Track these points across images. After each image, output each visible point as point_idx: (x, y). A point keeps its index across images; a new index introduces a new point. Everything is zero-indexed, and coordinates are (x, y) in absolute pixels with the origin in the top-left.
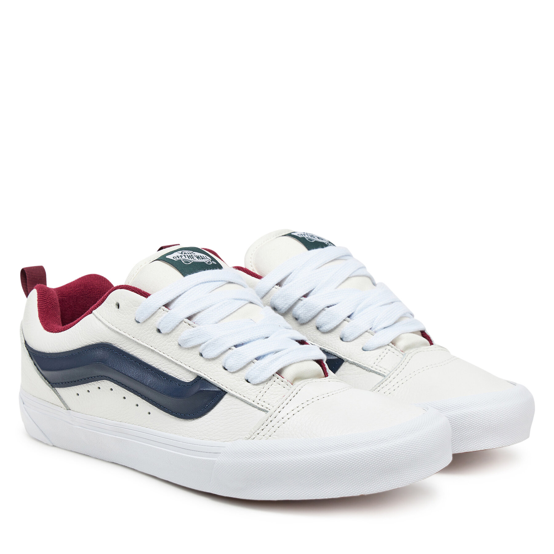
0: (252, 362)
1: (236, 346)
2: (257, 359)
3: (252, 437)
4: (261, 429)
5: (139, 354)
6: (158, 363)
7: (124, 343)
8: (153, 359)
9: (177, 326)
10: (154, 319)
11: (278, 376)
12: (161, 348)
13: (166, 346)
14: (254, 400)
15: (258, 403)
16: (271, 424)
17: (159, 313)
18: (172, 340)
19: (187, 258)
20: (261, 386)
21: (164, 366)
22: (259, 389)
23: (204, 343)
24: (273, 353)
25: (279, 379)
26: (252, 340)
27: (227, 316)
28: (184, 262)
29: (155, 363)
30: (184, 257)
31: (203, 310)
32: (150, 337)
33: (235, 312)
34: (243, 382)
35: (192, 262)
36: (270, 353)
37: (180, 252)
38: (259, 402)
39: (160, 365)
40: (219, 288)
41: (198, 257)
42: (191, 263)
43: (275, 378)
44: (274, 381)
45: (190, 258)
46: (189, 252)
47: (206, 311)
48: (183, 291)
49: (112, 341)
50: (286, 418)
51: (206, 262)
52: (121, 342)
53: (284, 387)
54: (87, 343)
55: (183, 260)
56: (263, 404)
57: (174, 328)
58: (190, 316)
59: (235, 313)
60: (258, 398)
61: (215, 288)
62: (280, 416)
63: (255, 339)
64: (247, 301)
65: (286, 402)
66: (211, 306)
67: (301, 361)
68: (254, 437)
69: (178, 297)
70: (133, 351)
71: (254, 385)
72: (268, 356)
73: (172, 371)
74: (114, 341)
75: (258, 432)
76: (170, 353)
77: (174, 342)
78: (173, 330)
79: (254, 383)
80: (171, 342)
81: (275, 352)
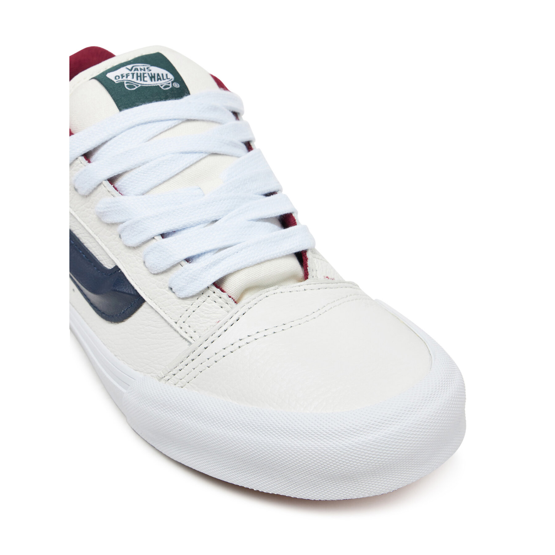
0: (179, 264)
1: (163, 236)
2: (188, 260)
3: (167, 378)
4: (178, 368)
9: (95, 189)
11: (214, 288)
14: (176, 321)
15: (182, 327)
16: (192, 365)
17: (75, 165)
19: (135, 80)
20: (189, 302)
22: (185, 305)
23: (122, 223)
24: (216, 251)
25: (216, 294)
26: (188, 226)
27: (164, 182)
28: (127, 86)
30: (130, 78)
31: (132, 170)
33: (177, 174)
34: (166, 292)
35: (140, 85)
36: (210, 251)
37: (130, 67)
38: (183, 325)
40: (167, 132)
41: (152, 77)
42: (136, 87)
43: (210, 292)
44: (209, 296)
45: (139, 78)
46: (142, 67)
47: (134, 171)
48: (110, 137)
50: (212, 360)
51: (162, 85)
53: (222, 307)
55: (127, 83)
56: (188, 329)
57: (91, 191)
58: (113, 177)
59: (178, 177)
60: (183, 319)
61: (159, 132)
62: (206, 354)
63: (194, 225)
64: (206, 153)
65: (218, 333)
66: (143, 164)
67: (258, 264)
68: (168, 379)
69: (103, 144)
71: (180, 298)
72: (206, 256)
75: (174, 372)
79: (179, 295)
81: (217, 250)
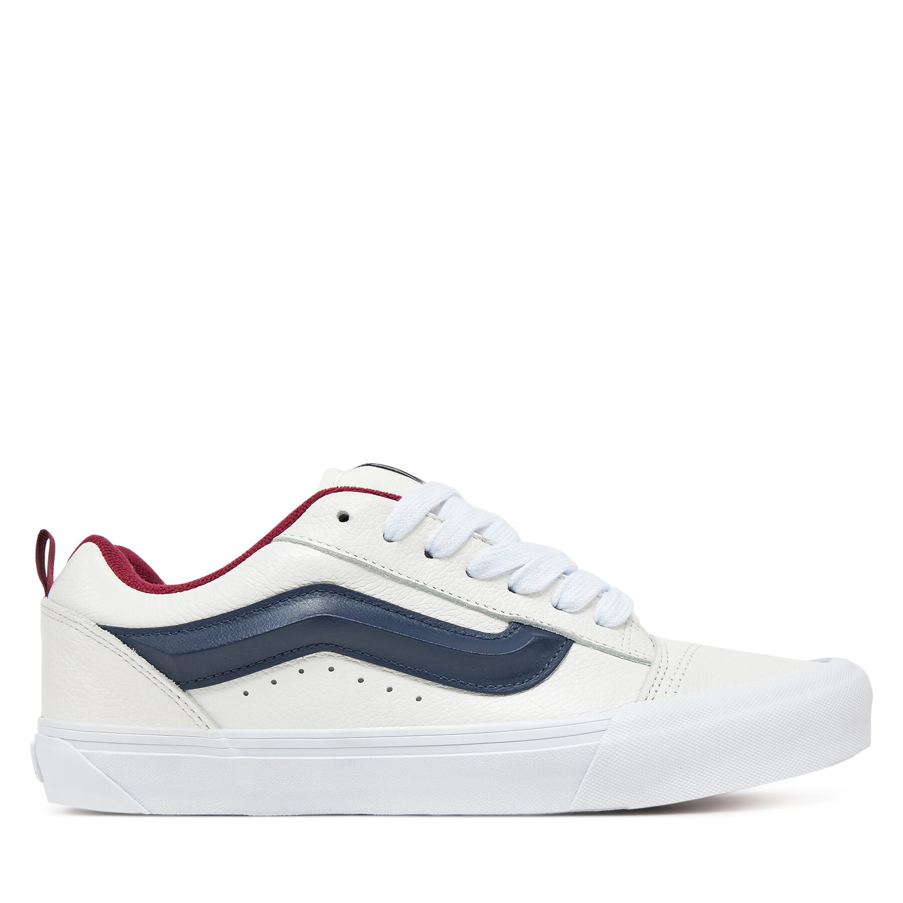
2: (603, 592)
5: (392, 596)
6: (430, 609)
7: (361, 580)
8: (421, 603)
9: (464, 545)
10: (420, 533)
12: (439, 581)
13: (446, 578)
14: (621, 649)
17: (426, 522)
18: (455, 568)
20: (620, 631)
21: (443, 613)
22: (620, 634)
23: (520, 567)
29: (425, 609)
32: (415, 565)
34: (593, 626)
38: (630, 651)
39: (434, 611)
49: (337, 579)
50: (682, 669)
52: (356, 578)
54: (281, 588)
56: (637, 654)
60: (626, 646)
62: (672, 666)
70: (378, 593)
71: (612, 628)
73: (459, 620)
74: (342, 578)
76: (455, 589)
77: (460, 571)
78: (458, 550)
79: (611, 625)
80: (454, 571)
